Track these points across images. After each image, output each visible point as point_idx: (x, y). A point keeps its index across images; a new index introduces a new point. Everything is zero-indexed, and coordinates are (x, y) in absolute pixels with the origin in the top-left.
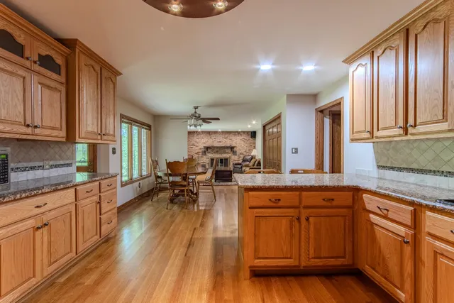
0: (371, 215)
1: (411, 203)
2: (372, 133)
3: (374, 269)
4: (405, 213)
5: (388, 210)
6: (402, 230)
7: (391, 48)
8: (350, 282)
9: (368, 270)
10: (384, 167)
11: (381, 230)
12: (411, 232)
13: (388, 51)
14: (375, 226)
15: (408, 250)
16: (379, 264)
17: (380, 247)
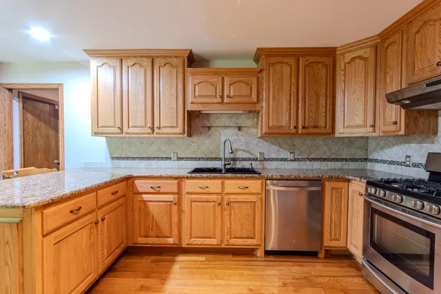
0: (144, 196)
1: (176, 178)
2: (121, 129)
3: (147, 237)
4: (172, 186)
5: (159, 187)
6: (170, 198)
7: (141, 66)
8: (128, 261)
9: (142, 241)
10: (118, 158)
11: (153, 203)
12: (176, 196)
13: (137, 66)
14: (148, 203)
15: (175, 208)
16: (152, 230)
17: (153, 217)
